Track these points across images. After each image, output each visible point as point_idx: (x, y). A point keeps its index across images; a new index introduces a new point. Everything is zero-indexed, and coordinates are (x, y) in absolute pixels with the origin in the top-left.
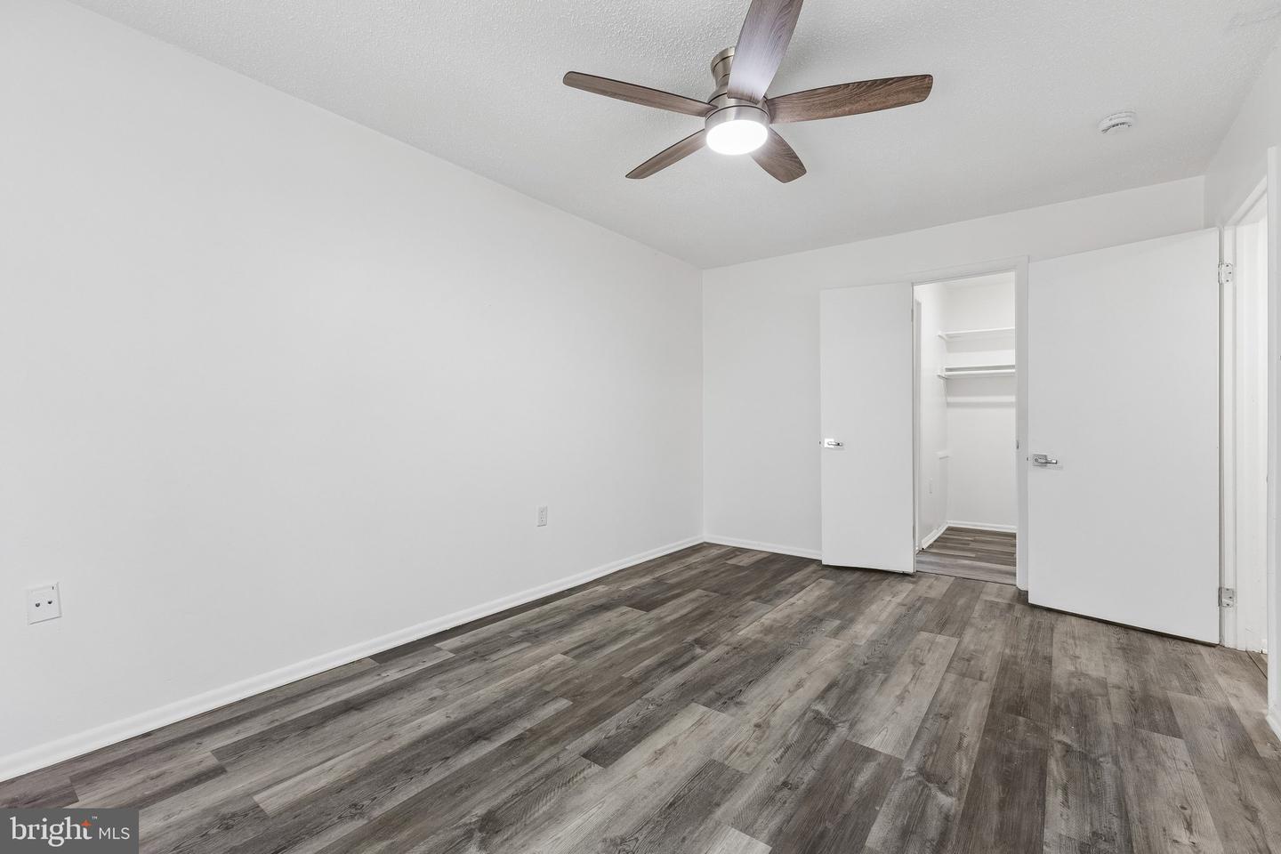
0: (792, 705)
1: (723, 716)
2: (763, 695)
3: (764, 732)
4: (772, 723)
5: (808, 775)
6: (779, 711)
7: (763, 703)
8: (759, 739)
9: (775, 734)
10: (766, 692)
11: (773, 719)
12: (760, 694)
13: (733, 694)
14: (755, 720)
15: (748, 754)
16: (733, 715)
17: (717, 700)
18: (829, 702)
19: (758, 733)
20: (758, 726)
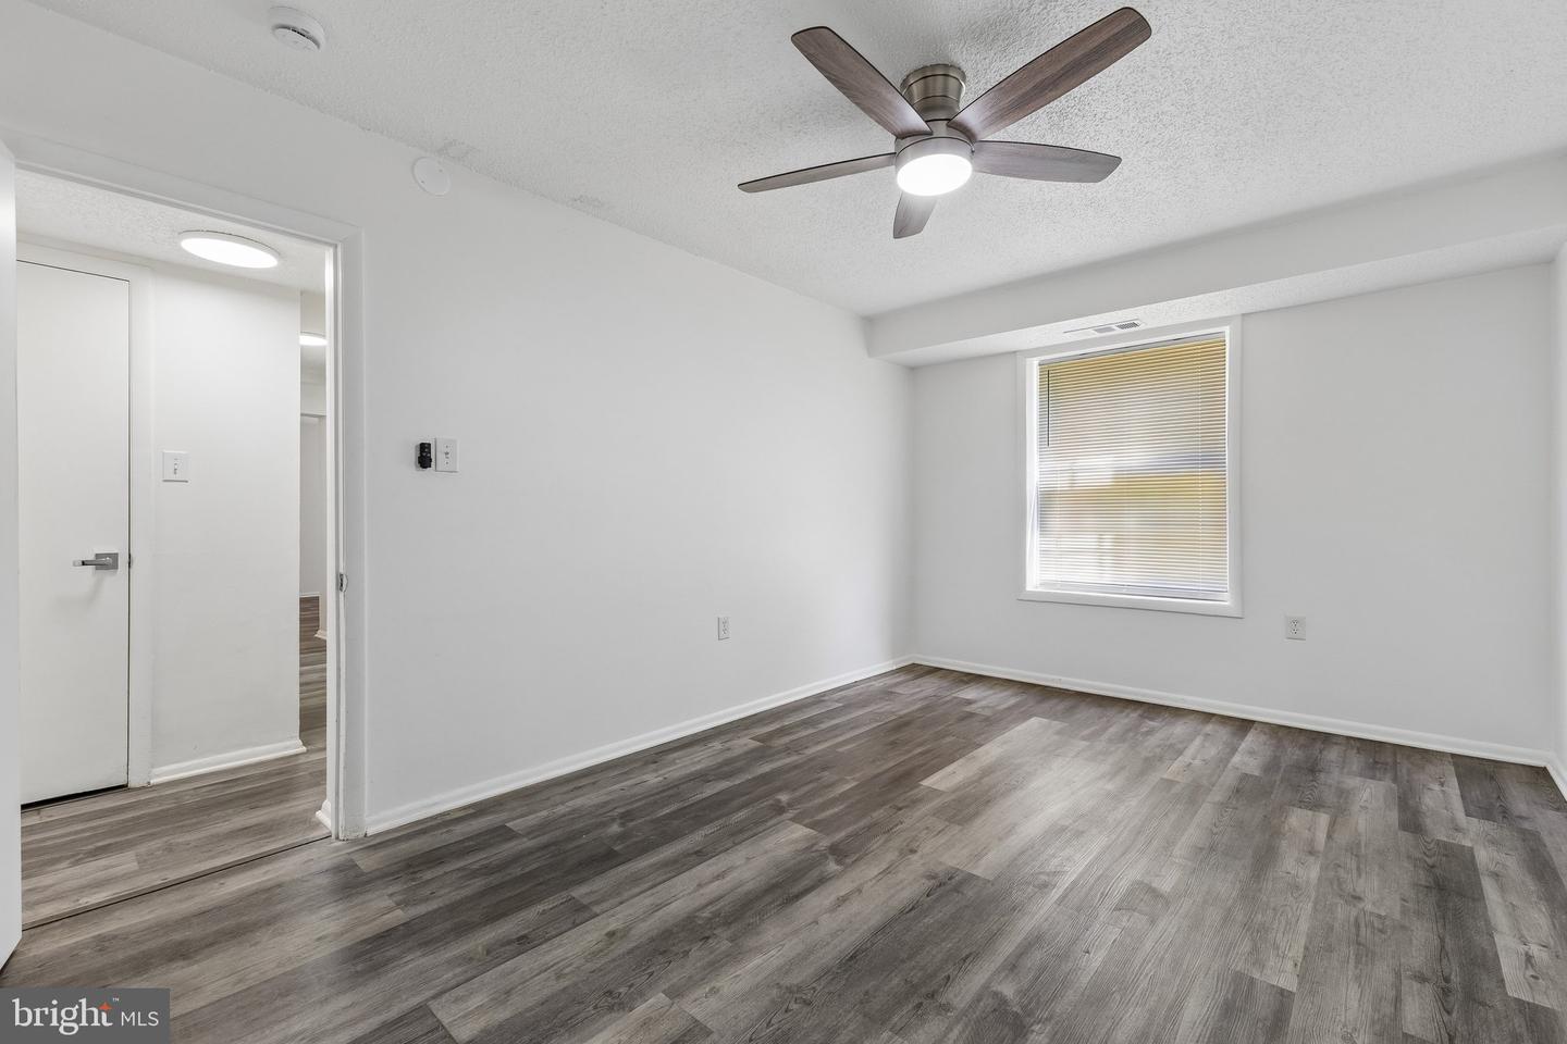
0: (868, 871)
1: (952, 863)
2: (899, 888)
3: (907, 846)
4: (897, 853)
5: (878, 814)
6: (884, 866)
7: (901, 876)
8: (914, 839)
9: (897, 842)
10: (892, 891)
11: (893, 858)
12: (903, 889)
13: (940, 891)
14: (914, 857)
15: (927, 828)
16: (941, 863)
17: (961, 883)
18: (817, 873)
19: (914, 845)
20: (913, 851)
